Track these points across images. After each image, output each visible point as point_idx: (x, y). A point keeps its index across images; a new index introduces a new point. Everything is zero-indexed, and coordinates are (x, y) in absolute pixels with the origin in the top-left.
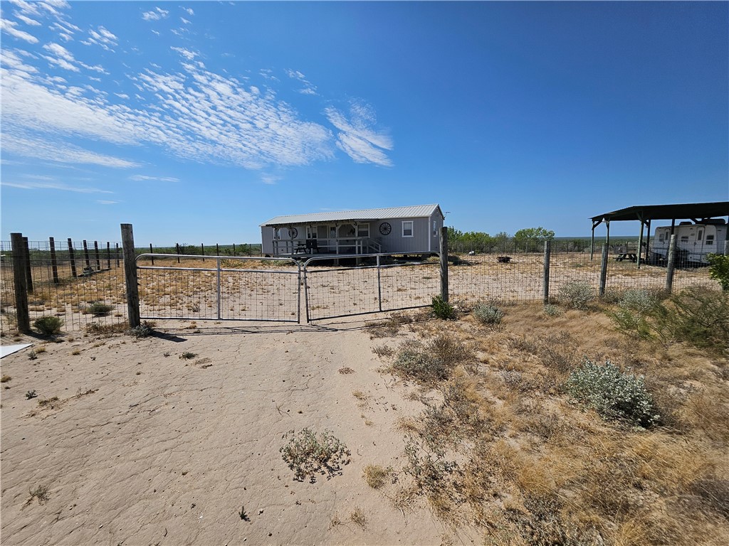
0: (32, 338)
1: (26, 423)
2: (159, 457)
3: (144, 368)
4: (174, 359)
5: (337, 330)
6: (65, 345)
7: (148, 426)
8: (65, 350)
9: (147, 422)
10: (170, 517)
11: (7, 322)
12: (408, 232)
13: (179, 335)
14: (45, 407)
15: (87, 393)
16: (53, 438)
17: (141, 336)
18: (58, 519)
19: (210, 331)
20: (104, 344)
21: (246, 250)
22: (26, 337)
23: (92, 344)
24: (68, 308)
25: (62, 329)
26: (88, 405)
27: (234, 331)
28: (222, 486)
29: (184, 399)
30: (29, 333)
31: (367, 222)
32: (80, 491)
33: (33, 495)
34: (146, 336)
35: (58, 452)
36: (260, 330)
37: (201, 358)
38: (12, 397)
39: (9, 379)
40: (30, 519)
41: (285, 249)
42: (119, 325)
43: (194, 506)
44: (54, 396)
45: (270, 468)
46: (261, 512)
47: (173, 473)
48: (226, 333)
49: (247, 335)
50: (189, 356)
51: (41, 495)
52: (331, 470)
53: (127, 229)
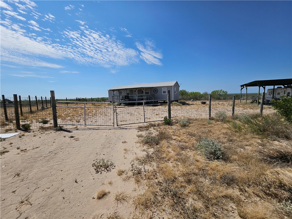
0: (21, 131)
1: (16, 156)
2: (55, 166)
3: (56, 141)
4: (67, 138)
5: (127, 129)
6: (32, 133)
7: (53, 158)
8: (31, 135)
9: (53, 157)
10: (55, 181)
11: (13, 126)
12: (164, 92)
13: (71, 130)
14: (22, 152)
15: (36, 148)
16: (24, 160)
17: (57, 131)
18: (22, 181)
19: (82, 129)
20: (44, 133)
21: (104, 100)
22: (19, 131)
23: (40, 133)
24: (34, 121)
25: (31, 128)
26: (36, 151)
27: (90, 129)
28: (72, 174)
29: (67, 150)
30: (20, 129)
31: (148, 88)
32: (29, 174)
33: (16, 175)
34: (59, 130)
35: (25, 164)
36: (100, 129)
37: (76, 138)
38: (12, 149)
39: (12, 143)
40: (14, 181)
41: (117, 99)
42: (50, 127)
43: (62, 179)
44: (25, 149)
45: (88, 170)
46: (82, 181)
47: (58, 171)
48: (87, 130)
49: (95, 130)
50: (72, 137)
51: (18, 175)
52: (108, 170)
53: (52, 92)
